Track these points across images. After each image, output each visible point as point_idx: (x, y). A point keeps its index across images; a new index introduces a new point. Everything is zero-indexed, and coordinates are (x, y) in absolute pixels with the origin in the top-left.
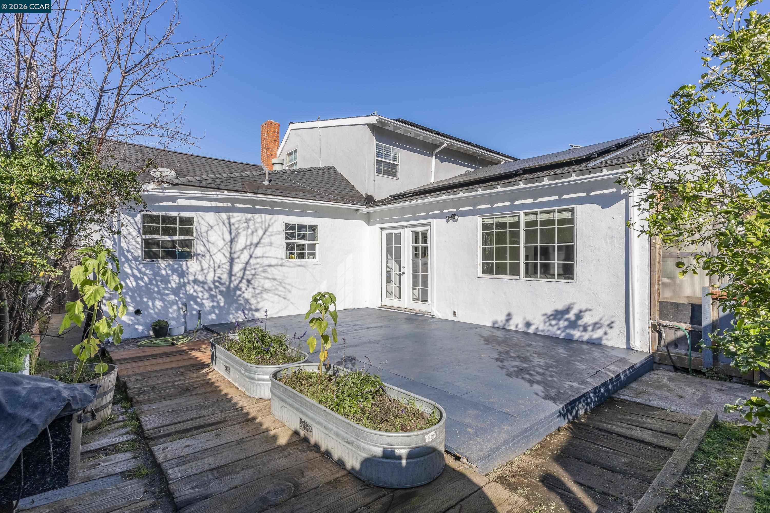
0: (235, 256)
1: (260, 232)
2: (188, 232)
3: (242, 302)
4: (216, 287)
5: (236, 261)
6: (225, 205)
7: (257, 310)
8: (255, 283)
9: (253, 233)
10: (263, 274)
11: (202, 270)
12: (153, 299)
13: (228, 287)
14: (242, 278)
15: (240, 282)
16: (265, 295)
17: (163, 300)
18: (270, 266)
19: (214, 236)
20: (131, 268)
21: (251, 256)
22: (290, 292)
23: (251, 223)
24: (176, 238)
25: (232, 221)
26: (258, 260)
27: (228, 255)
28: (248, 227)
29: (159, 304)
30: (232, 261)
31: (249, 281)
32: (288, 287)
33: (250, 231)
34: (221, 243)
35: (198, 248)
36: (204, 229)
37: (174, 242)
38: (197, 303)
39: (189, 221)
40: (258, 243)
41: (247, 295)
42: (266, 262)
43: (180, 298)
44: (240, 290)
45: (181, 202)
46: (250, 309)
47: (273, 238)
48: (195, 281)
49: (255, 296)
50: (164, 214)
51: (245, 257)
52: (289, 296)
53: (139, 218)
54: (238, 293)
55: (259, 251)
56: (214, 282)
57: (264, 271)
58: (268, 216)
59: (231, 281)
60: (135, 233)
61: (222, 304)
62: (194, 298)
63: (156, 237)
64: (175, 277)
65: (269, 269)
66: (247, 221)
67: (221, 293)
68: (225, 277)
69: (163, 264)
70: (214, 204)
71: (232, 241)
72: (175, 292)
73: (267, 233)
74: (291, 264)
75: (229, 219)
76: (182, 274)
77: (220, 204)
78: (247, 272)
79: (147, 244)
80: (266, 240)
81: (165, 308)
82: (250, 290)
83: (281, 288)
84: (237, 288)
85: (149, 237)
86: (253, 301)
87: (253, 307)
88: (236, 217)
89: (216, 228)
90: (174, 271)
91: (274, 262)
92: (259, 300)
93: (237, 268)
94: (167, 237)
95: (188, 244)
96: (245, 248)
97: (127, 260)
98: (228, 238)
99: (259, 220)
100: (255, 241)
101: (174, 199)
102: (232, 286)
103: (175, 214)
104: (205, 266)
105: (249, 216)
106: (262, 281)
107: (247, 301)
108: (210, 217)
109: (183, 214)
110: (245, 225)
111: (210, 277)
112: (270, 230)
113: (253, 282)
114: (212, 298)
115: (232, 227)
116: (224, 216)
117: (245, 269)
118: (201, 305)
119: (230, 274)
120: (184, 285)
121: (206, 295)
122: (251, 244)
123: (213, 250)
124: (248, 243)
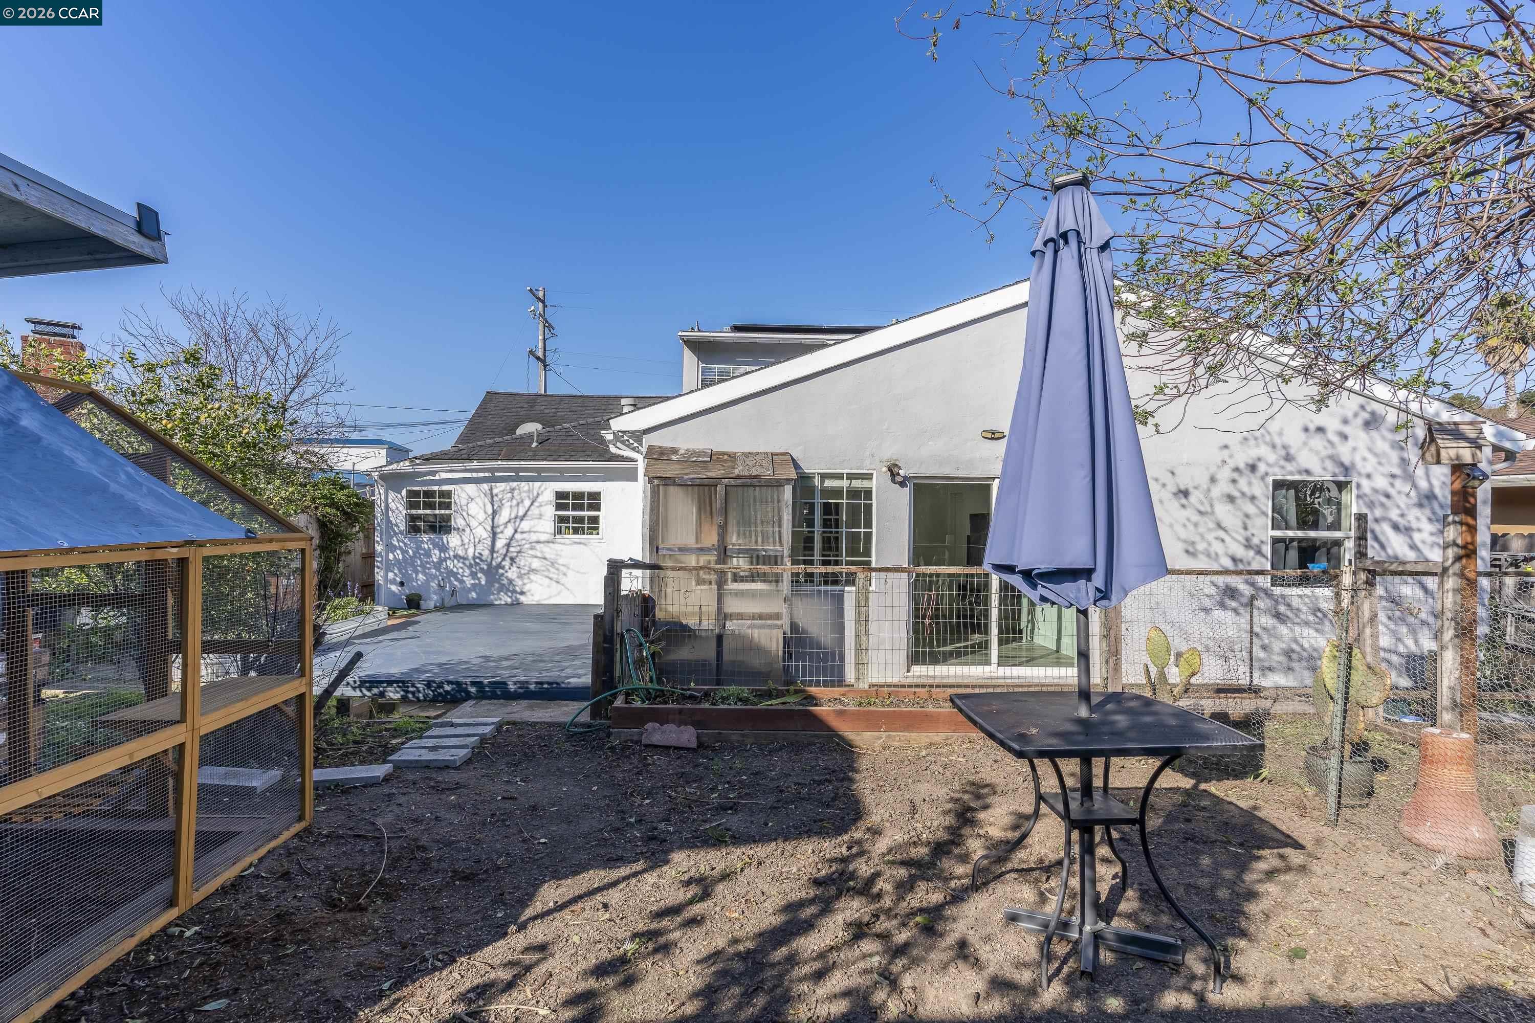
0: (498, 530)
1: (527, 503)
2: (448, 506)
3: (505, 582)
4: (477, 564)
5: (500, 536)
6: (486, 474)
7: (522, 593)
8: (521, 561)
9: (518, 504)
10: (531, 552)
11: (463, 545)
12: (417, 573)
13: (490, 565)
14: (505, 555)
15: (503, 559)
16: (532, 577)
17: (425, 574)
18: (538, 542)
19: (474, 509)
20: (398, 541)
21: (516, 531)
22: (565, 574)
23: (516, 493)
24: (437, 512)
25: (495, 491)
26: (525, 535)
27: (489, 529)
28: (513, 498)
29: (421, 576)
30: (494, 535)
31: (512, 559)
32: (562, 568)
33: (514, 502)
34: (481, 516)
35: (459, 522)
36: (464, 502)
37: (435, 515)
38: (457, 579)
39: (448, 494)
40: (524, 516)
41: (512, 574)
42: (534, 537)
43: (441, 573)
44: (503, 568)
45: (444, 476)
46: (514, 592)
47: (542, 509)
48: (456, 556)
49: (520, 576)
50: (425, 488)
51: (509, 531)
52: (563, 580)
53: (404, 492)
54: (501, 571)
55: (525, 525)
56: (474, 558)
57: (533, 548)
58: (537, 484)
59: (492, 558)
60: (401, 508)
61: (483, 582)
62: (454, 575)
63: (421, 512)
64: (437, 552)
65: (538, 546)
66: (512, 490)
67: (482, 570)
68: (486, 553)
69: (425, 537)
70: (475, 475)
71: (494, 513)
72: (438, 566)
73: (536, 504)
74: (568, 542)
75: (491, 489)
76: (444, 548)
77: (481, 475)
78: (512, 549)
79: (413, 518)
80: (534, 511)
81: (427, 581)
82: (514, 569)
83: (552, 570)
84: (500, 566)
85: (414, 512)
86: (519, 582)
87: (518, 589)
88: (499, 487)
89: (478, 500)
90: (436, 545)
91: (543, 537)
92: (526, 581)
93: (500, 544)
94: (428, 512)
95: (448, 518)
96: (509, 521)
97: (395, 534)
98: (490, 510)
99: (526, 488)
100: (521, 513)
101: (433, 473)
102: (494, 563)
103: (436, 488)
104: (466, 541)
105: (515, 484)
106: (530, 560)
107: (511, 581)
108: (471, 489)
109: (445, 488)
110: (509, 495)
111: (471, 552)
112: (540, 499)
113: (517, 560)
114: (473, 575)
115: (495, 498)
116: (485, 486)
117: (508, 545)
118: (462, 582)
119: (492, 550)
120: (445, 559)
121: (467, 572)
122: (516, 517)
123: (474, 524)
124: (513, 516)
